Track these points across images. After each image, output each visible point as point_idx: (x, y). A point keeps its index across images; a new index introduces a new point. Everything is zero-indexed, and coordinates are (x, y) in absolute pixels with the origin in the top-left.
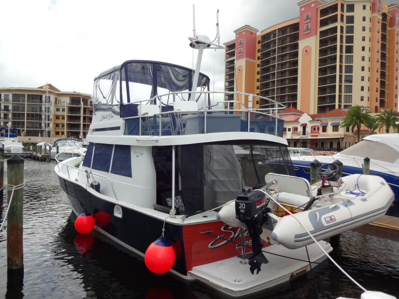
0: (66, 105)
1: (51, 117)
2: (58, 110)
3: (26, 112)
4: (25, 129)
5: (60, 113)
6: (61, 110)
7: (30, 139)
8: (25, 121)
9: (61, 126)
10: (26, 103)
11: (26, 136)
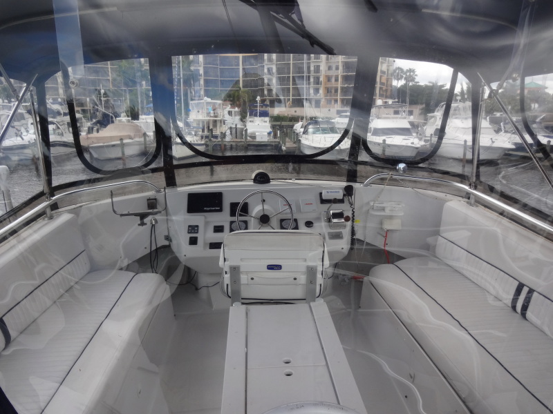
0: (340, 61)
1: (321, 79)
2: (330, 68)
3: (291, 75)
4: (291, 98)
5: (333, 73)
6: (334, 68)
7: (295, 112)
8: (291, 86)
9: (333, 91)
10: (291, 62)
11: (291, 107)
